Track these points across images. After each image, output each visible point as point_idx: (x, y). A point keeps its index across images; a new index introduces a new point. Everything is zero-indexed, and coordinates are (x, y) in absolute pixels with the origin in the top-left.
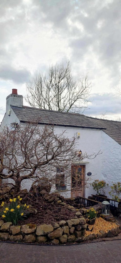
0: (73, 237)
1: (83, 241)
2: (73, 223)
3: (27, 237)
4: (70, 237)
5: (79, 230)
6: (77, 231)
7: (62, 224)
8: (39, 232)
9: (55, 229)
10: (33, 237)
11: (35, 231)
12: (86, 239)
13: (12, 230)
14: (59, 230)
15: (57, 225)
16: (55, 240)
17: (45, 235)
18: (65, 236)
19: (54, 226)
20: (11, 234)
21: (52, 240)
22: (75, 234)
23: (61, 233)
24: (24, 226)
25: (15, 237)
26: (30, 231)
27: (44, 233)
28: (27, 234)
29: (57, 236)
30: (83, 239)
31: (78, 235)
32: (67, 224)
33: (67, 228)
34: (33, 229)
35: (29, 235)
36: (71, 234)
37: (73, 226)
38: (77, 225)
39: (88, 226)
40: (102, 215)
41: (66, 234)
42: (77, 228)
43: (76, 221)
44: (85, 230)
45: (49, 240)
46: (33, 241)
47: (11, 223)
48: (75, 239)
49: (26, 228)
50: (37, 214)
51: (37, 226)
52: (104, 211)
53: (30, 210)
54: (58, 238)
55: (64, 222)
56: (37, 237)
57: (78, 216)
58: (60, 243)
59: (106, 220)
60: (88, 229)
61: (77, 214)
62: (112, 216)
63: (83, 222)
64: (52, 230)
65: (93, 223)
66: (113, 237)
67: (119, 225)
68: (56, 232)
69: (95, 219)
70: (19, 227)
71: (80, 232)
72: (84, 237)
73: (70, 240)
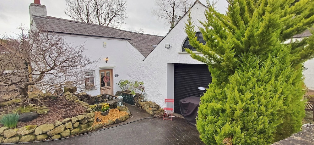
0: (77, 130)
1: (87, 132)
2: (77, 119)
3: (23, 138)
4: (73, 131)
5: (84, 123)
6: (82, 124)
7: (65, 121)
8: (38, 131)
9: (55, 128)
10: (32, 137)
11: (34, 131)
12: (91, 129)
13: (6, 134)
14: (60, 127)
15: (58, 123)
16: (55, 135)
17: (45, 133)
18: (68, 131)
19: (54, 124)
20: (6, 138)
21: (53, 136)
22: (79, 126)
23: (62, 129)
24: (20, 129)
25: (10, 139)
26: (27, 132)
27: (43, 132)
28: (24, 135)
29: (58, 132)
30: (88, 130)
31: (82, 128)
32: (71, 121)
33: (70, 125)
34: (31, 131)
35: (27, 136)
36: (74, 128)
37: (77, 121)
38: (82, 120)
39: (97, 118)
40: (117, 106)
41: (69, 129)
42: (82, 122)
43: (81, 117)
44: (92, 122)
45: (49, 137)
46: (31, 141)
47: (6, 127)
48: (79, 131)
49: (24, 130)
50: (47, 114)
51: (37, 126)
52: (119, 103)
53: (39, 112)
54: (59, 134)
55: (68, 119)
56: (36, 135)
57: (89, 112)
58: (62, 137)
59: (120, 110)
60: (97, 120)
61: (87, 110)
62: (124, 107)
63: (89, 116)
64: (53, 128)
65: (106, 114)
66: (120, 123)
67: (128, 113)
68: (57, 130)
69: (109, 111)
70: (15, 130)
71: (85, 125)
72: (90, 128)
73: (73, 133)
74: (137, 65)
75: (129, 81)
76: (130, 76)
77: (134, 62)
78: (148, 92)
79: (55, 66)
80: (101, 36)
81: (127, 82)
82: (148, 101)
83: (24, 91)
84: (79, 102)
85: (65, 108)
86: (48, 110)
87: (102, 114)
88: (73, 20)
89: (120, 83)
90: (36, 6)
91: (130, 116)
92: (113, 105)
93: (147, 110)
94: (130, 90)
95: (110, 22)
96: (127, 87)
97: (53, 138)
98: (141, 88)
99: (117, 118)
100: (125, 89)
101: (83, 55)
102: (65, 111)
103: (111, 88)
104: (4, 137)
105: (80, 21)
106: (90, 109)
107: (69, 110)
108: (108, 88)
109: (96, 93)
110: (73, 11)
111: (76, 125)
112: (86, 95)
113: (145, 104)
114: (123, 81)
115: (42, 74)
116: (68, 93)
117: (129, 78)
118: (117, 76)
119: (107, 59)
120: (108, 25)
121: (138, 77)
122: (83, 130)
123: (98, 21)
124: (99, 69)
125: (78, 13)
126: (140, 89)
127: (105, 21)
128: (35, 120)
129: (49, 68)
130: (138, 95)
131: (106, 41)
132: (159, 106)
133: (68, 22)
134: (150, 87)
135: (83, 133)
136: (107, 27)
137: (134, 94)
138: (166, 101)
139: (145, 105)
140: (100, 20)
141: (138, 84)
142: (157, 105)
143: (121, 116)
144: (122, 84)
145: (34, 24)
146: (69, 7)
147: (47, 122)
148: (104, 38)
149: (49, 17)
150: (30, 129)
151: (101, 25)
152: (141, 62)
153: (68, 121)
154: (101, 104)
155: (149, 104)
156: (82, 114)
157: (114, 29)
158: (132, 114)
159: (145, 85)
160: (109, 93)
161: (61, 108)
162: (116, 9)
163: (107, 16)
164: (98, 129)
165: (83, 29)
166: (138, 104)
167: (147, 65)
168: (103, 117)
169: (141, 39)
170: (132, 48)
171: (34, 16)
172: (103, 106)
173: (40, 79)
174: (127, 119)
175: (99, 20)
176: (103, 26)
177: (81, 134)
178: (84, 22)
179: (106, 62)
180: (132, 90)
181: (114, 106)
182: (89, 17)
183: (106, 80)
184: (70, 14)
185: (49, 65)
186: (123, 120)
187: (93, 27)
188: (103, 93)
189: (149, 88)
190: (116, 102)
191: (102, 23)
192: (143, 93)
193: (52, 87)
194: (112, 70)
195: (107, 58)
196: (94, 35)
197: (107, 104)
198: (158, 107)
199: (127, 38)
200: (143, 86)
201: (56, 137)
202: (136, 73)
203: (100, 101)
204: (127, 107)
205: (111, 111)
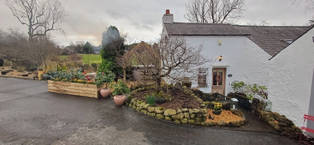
0: (192, 121)
1: (201, 125)
2: (193, 112)
3: (158, 115)
4: (189, 121)
5: (199, 117)
6: (197, 117)
7: (184, 111)
8: (166, 113)
9: (177, 114)
10: (162, 116)
11: (163, 113)
12: (205, 124)
13: (149, 109)
14: (181, 115)
15: (179, 111)
16: (177, 120)
17: (170, 116)
18: (186, 119)
19: (176, 111)
21: (175, 120)
22: (194, 118)
23: (182, 117)
24: (156, 108)
25: (150, 114)
26: (160, 112)
27: (169, 115)
28: (158, 113)
29: (179, 118)
30: (202, 124)
31: (197, 121)
32: (188, 111)
33: (187, 114)
35: (159, 114)
36: (191, 119)
37: (193, 113)
38: (197, 113)
39: (210, 115)
40: (230, 109)
41: (187, 118)
42: (197, 115)
43: (197, 110)
44: (205, 118)
45: (173, 120)
46: (161, 119)
47: (149, 105)
48: (194, 123)
49: (158, 110)
50: (171, 101)
51: (166, 109)
52: (232, 106)
53: (166, 98)
54: (179, 120)
55: (186, 109)
56: (165, 116)
57: (202, 107)
58: (181, 123)
59: (233, 113)
60: (210, 117)
61: (201, 105)
62: (239, 111)
63: (203, 111)
64: (176, 114)
65: (219, 113)
66: (234, 127)
67: (243, 119)
68: (178, 116)
69: (221, 111)
70: (154, 108)
71: (200, 118)
72: (203, 123)
73: (190, 123)
74: (258, 65)
75: (245, 83)
76: (246, 78)
77: (253, 62)
78: (273, 99)
79: (179, 63)
80: (217, 34)
81: (243, 84)
82: (273, 111)
83: (159, 81)
84: (195, 96)
85: (183, 99)
86: (172, 98)
87: (214, 113)
88: (190, 22)
89: (233, 84)
90: (167, 15)
91: (245, 123)
92: (226, 106)
93: (270, 122)
94: (246, 93)
95: (224, 19)
96: (242, 90)
97: (175, 121)
98: (262, 93)
99: (230, 121)
100: (239, 91)
101: (202, 53)
102: (184, 102)
103: (223, 88)
104: (148, 111)
105: (196, 22)
106: (204, 105)
107: (187, 102)
108: (219, 87)
109: (208, 90)
110: (190, 14)
111: (193, 116)
112: (199, 91)
113: (267, 114)
114: (237, 83)
115: (170, 69)
116: (185, 87)
117: (246, 80)
118: (230, 76)
119: (221, 58)
120: (222, 22)
121: (258, 80)
122: (197, 123)
123: (212, 20)
124: (212, 68)
125: (195, 15)
126: (260, 93)
127: (219, 18)
128: (164, 104)
129: (175, 64)
130: (256, 101)
131: (221, 39)
132: (291, 122)
133: (188, 25)
134: (277, 94)
135: (198, 125)
136: (221, 24)
137: (252, 99)
138: (306, 118)
139: (268, 116)
140: (215, 18)
141: (258, 88)
142: (287, 120)
143: (235, 121)
144: (235, 86)
145: (165, 30)
146: (188, 11)
147: (171, 107)
148: (220, 36)
149: (174, 23)
150: (161, 110)
151: (215, 23)
152: (264, 61)
153: (187, 112)
154: (214, 103)
155: (275, 116)
156: (197, 108)
157: (230, 25)
158: (248, 122)
159: (269, 91)
160: (220, 92)
161: (180, 99)
162: (233, 3)
163: (222, 13)
164: (210, 126)
165: (200, 29)
166: (256, 111)
167: (275, 66)
168: (215, 115)
169: (266, 33)
170: (252, 45)
171: (166, 24)
172: (216, 105)
173: (169, 73)
174: (241, 126)
175: (213, 18)
176: (217, 24)
177: (195, 125)
178: (199, 22)
179: (220, 60)
180: (249, 93)
181: (227, 108)
182: (204, 17)
183: (218, 79)
184: (188, 18)
185: (175, 62)
186: (237, 126)
187: (209, 27)
188: (215, 92)
189: (275, 95)
190: (229, 104)
191: (216, 21)
192: (266, 101)
193: (175, 80)
194: (225, 69)
195: (221, 56)
196: (210, 34)
197: (220, 104)
198: (290, 124)
199: (247, 33)
200: (265, 91)
201: (177, 121)
202: (255, 74)
203: (211, 99)
204: (242, 112)
205: (224, 112)
